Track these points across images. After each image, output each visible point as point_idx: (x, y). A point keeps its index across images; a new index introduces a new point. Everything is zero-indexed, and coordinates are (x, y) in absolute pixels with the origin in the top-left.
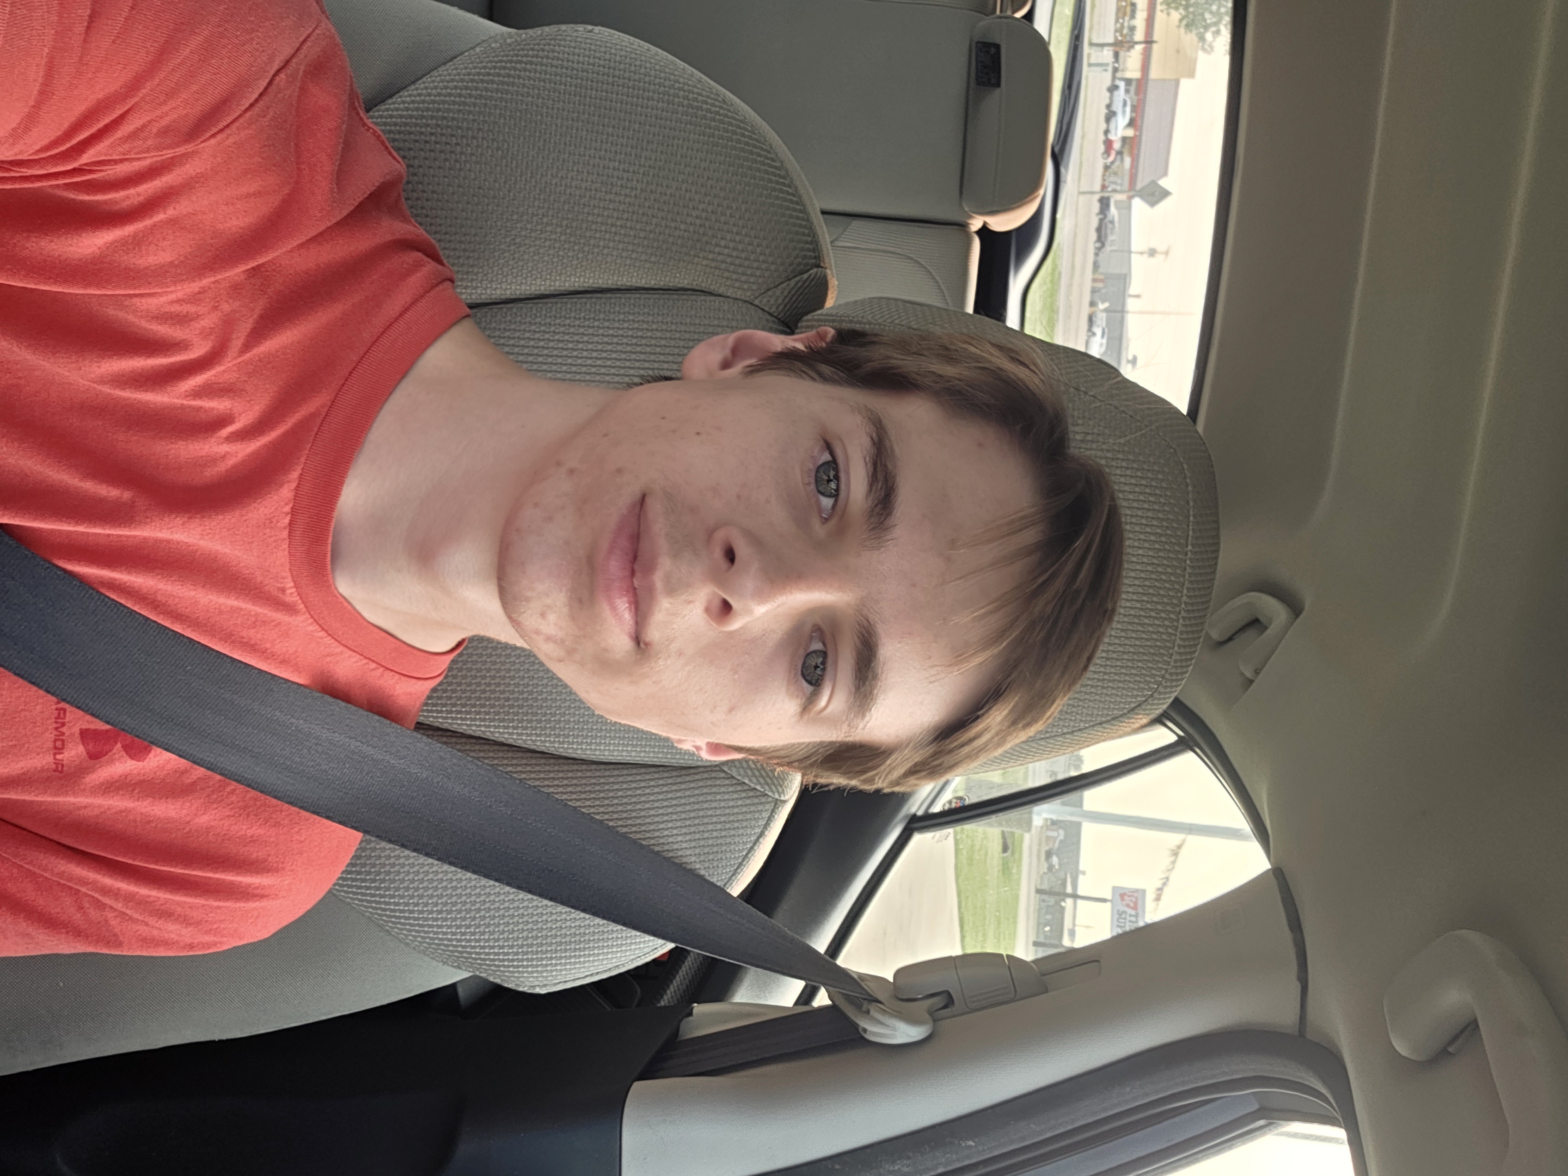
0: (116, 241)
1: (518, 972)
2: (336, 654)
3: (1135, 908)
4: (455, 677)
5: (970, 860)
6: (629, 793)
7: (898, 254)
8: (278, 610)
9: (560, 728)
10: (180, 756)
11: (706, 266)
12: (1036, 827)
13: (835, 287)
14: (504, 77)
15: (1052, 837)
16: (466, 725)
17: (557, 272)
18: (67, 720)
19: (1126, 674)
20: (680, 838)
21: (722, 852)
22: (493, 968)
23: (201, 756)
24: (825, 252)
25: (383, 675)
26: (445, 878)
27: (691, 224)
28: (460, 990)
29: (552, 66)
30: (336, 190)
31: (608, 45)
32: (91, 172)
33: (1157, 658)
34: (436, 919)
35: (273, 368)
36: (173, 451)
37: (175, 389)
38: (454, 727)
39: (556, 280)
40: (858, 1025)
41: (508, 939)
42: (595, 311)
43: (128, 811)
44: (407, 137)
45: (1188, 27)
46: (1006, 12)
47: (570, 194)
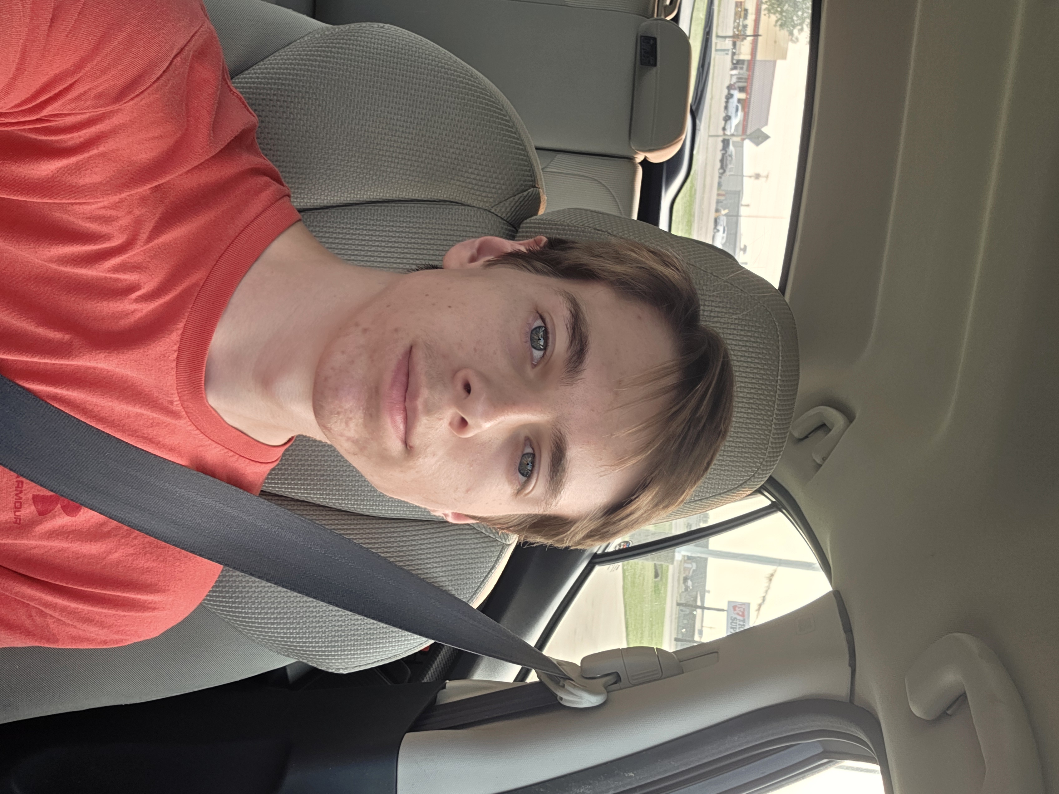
0: (64, 167)
1: (328, 659)
2: (206, 445)
3: (743, 615)
4: (287, 460)
5: (633, 582)
6: (405, 539)
7: (587, 177)
8: (168, 416)
9: (358, 495)
10: (101, 513)
11: (459, 186)
12: (677, 561)
13: (545, 201)
14: (324, 57)
15: (688, 568)
16: (295, 492)
17: (358, 188)
18: (23, 489)
19: (737, 462)
20: (438, 570)
21: (467, 579)
22: (311, 656)
23: (115, 514)
24: (538, 177)
25: (238, 460)
26: (279, 596)
27: (449, 157)
28: (289, 671)
29: (356, 50)
30: (212, 135)
31: (394, 37)
32: (48, 121)
33: (757, 451)
34: (273, 624)
35: (168, 253)
36: (98, 308)
37: (101, 266)
38: (287, 494)
39: (357, 194)
40: (557, 695)
41: (321, 637)
42: (384, 215)
43: (63, 550)
44: (258, 97)
45: (782, 26)
46: (661, 16)
47: (368, 137)
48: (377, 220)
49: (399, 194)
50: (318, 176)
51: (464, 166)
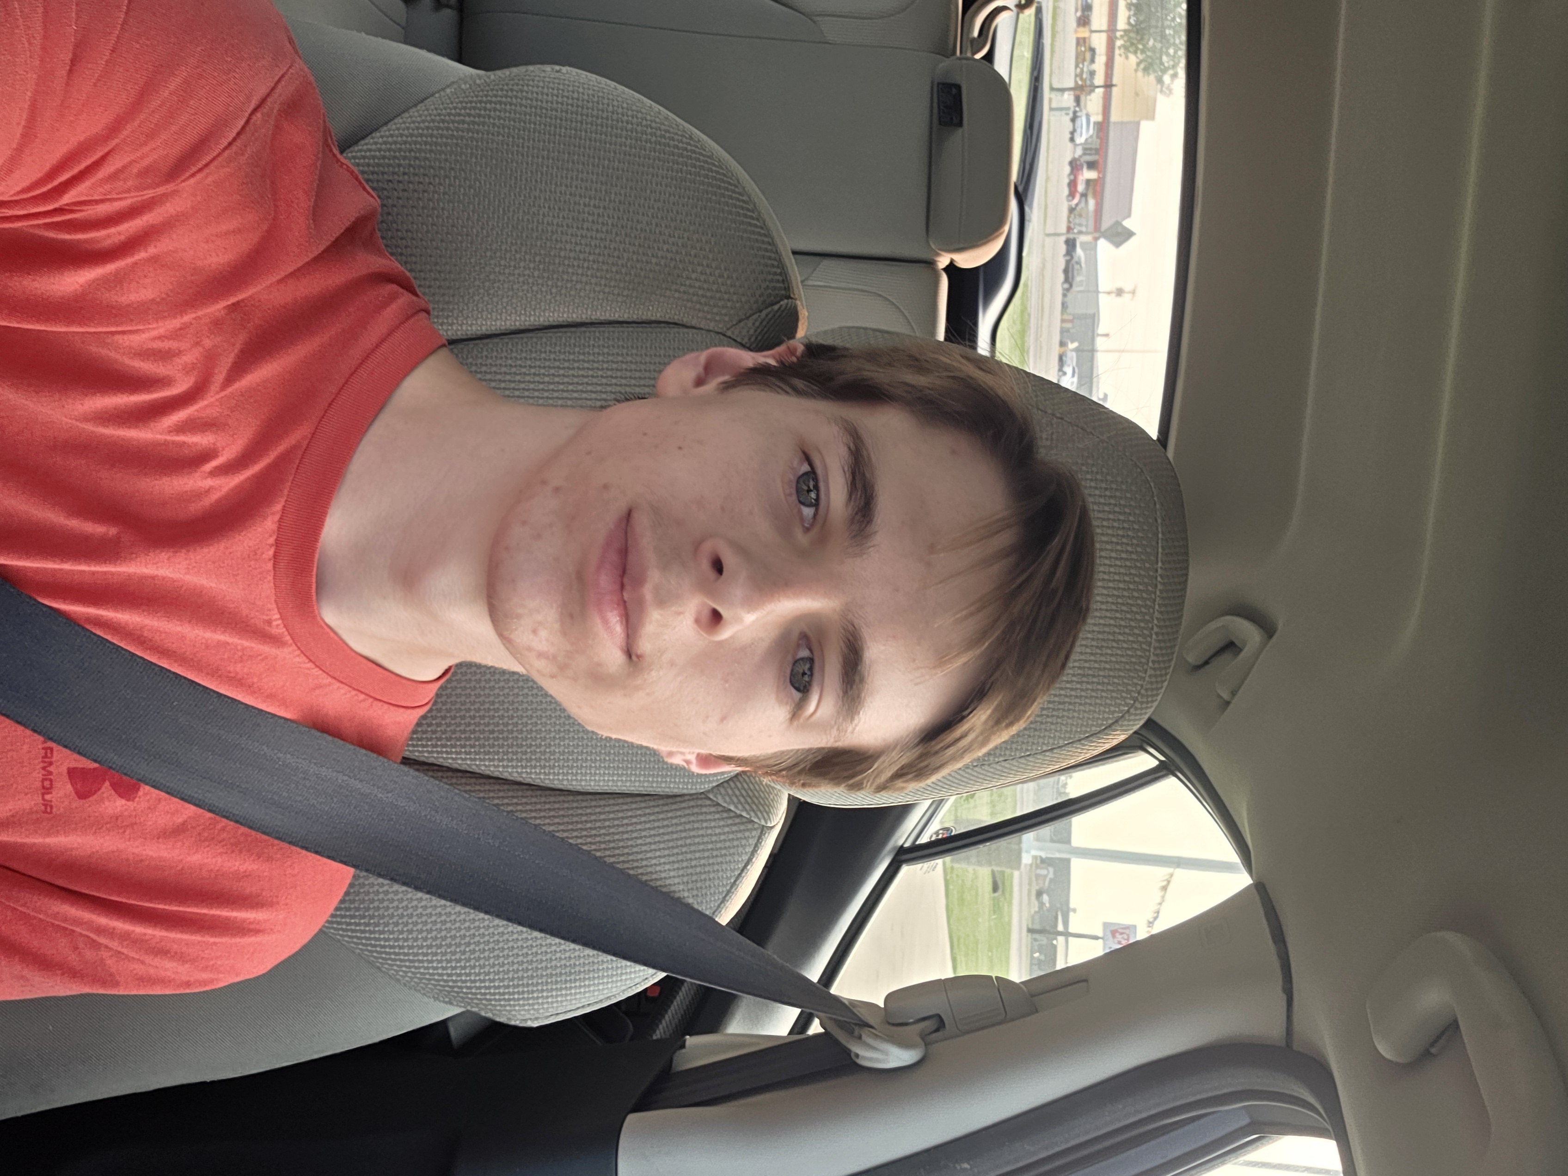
0: (98, 279)
1: (510, 1005)
2: (325, 686)
4: (443, 705)
5: (961, 900)
6: (616, 822)
7: (869, 292)
8: (265, 643)
9: (545, 759)
11: (679, 298)
12: (1026, 865)
13: (806, 318)
14: (475, 117)
15: (1041, 875)
16: (452, 758)
17: (531, 307)
18: (54, 759)
19: (1103, 691)
20: (667, 867)
21: (710, 879)
22: (484, 1002)
23: (189, 792)
24: (794, 284)
25: (371, 706)
26: (434, 912)
27: (662, 257)
28: (450, 1028)
29: (521, 105)
30: (312, 226)
31: (576, 84)
32: (72, 211)
33: (1132, 674)
34: (426, 954)
35: (255, 402)
36: (157, 487)
37: (159, 424)
38: (440, 761)
39: (530, 315)
40: (850, 1051)
41: (498, 973)
42: (570, 345)
44: (380, 177)
45: (1146, 70)
46: (966, 53)
47: (543, 231)
48: (560, 352)
49: (592, 314)
50: (471, 291)
51: (684, 269)
